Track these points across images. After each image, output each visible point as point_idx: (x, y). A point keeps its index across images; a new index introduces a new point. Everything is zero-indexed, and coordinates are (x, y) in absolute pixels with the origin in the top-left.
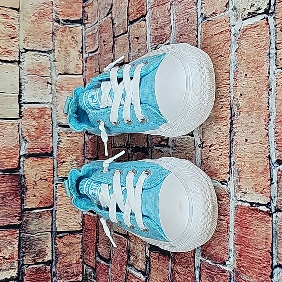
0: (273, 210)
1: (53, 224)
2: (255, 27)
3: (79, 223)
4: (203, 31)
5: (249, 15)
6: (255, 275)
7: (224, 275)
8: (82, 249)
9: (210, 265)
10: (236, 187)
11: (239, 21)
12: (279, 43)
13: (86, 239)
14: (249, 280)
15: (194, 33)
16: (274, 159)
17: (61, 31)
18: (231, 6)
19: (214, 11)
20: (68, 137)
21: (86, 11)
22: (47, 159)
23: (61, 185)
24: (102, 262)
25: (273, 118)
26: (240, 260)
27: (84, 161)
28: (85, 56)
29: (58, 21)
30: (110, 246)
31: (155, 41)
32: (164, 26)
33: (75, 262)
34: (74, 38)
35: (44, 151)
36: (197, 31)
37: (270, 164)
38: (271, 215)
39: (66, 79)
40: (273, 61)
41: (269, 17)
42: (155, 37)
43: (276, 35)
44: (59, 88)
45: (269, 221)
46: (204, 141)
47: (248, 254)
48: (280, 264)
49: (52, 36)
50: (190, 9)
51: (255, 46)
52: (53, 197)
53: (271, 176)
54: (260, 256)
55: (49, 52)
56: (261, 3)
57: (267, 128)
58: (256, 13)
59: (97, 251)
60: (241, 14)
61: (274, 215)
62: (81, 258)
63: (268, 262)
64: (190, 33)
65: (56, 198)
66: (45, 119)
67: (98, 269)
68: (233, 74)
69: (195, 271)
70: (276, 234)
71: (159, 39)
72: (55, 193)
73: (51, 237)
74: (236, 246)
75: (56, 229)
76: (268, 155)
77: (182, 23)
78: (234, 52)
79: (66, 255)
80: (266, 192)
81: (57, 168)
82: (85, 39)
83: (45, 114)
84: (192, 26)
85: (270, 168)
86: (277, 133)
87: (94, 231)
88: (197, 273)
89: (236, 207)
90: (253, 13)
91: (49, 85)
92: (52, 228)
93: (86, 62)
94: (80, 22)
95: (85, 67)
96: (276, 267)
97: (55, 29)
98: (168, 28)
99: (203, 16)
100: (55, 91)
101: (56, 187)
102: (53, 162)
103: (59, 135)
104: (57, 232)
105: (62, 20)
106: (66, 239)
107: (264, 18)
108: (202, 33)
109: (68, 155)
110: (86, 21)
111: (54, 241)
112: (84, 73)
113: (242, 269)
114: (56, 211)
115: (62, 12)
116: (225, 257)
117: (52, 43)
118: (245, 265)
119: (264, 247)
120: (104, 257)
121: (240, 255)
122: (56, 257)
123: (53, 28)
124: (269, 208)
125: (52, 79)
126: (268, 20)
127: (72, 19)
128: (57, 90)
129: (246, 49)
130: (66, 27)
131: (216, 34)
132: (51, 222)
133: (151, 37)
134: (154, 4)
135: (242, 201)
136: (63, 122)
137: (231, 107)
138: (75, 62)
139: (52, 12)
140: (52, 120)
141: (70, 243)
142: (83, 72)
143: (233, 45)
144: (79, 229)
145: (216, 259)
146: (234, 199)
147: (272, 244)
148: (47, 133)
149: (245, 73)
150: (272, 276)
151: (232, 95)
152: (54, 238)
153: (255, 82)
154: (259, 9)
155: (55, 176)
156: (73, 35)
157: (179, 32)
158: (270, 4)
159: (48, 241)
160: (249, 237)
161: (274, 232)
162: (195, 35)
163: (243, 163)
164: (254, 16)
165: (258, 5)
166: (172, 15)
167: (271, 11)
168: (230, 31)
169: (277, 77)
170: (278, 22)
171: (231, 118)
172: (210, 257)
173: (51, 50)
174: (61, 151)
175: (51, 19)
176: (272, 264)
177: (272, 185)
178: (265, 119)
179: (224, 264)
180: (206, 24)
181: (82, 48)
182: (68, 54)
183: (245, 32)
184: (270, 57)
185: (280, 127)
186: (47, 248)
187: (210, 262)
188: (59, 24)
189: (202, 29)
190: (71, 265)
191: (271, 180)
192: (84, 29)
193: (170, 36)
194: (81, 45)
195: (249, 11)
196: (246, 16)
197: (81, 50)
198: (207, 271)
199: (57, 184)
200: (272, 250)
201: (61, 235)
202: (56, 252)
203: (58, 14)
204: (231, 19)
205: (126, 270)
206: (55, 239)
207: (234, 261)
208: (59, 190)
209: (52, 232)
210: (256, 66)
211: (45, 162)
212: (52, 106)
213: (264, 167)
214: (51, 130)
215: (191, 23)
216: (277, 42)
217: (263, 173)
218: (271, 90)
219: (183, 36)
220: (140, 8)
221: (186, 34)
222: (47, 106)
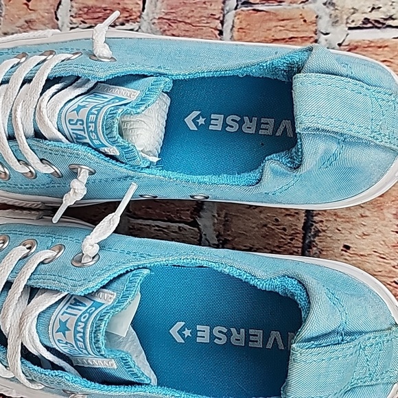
2: (380, 47)
4: (237, 26)
5: (364, 23)
11: (338, 29)
15: (212, 25)
31: (85, 16)
36: (222, 23)
42: (89, 8)
46: (230, 238)
58: (383, 24)
60: (345, 17)
64: (199, 22)
71: (100, 15)
84: (206, 8)
90: (376, 21)
108: (235, 29)
131: (276, 40)
133: (74, 4)
154: (391, 18)
157: (166, 14)
164: (379, 28)
165: (389, 11)
168: (316, 41)
183: (353, 52)
189: (237, 21)
193: (140, 17)
195: (366, 16)
196: (359, 24)
204: (320, 21)
215: (204, 3)
219: (181, 24)
221: (188, 21)
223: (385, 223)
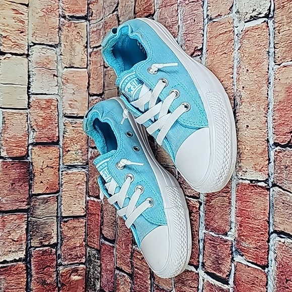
0: (271, 185)
1: (59, 209)
2: (256, 29)
3: (83, 209)
4: (208, 31)
5: (250, 18)
6: (254, 242)
7: (226, 244)
8: (85, 232)
9: (213, 236)
10: (238, 167)
11: (241, 23)
12: (277, 44)
13: (90, 223)
14: (248, 246)
15: (200, 33)
16: (271, 142)
17: (67, 27)
18: (234, 9)
19: (219, 13)
20: (73, 127)
21: (91, 7)
22: (54, 147)
23: (66, 172)
24: (107, 243)
25: (271, 107)
26: (241, 230)
27: (88, 150)
28: (90, 50)
29: (64, 17)
30: (115, 228)
32: (173, 26)
33: (78, 245)
34: (79, 34)
35: (50, 140)
36: (203, 31)
37: (268, 146)
38: (268, 190)
39: (71, 72)
40: (271, 59)
41: (269, 21)
43: (274, 37)
44: (65, 81)
45: (267, 194)
47: (248, 224)
48: (276, 231)
49: (59, 31)
50: (196, 11)
51: (256, 45)
52: (59, 184)
53: (268, 156)
54: (259, 225)
55: (55, 46)
56: (262, 8)
57: (266, 116)
58: (257, 17)
59: (101, 233)
60: (243, 17)
61: (271, 189)
62: (85, 241)
63: (265, 229)
64: (196, 32)
65: (62, 185)
66: (51, 110)
67: (102, 250)
68: (236, 69)
69: (199, 243)
70: (273, 205)
72: (60, 180)
73: (57, 221)
74: (237, 218)
75: (61, 214)
76: (266, 139)
77: (189, 23)
78: (237, 50)
79: (70, 238)
80: (264, 170)
81: (63, 156)
82: (89, 35)
83: (52, 105)
84: (198, 26)
85: (268, 150)
86: (275, 120)
87: (98, 215)
88: (201, 244)
89: (237, 185)
90: (255, 16)
91: (55, 77)
92: (57, 213)
93: (90, 56)
94: (85, 18)
95: (90, 61)
96: (272, 233)
97: (62, 25)
98: (176, 27)
99: (209, 18)
100: (61, 83)
101: (62, 174)
102: (59, 150)
103: (64, 125)
104: (62, 216)
105: (68, 16)
106: (71, 224)
107: (265, 21)
108: (208, 33)
109: (72, 144)
110: (90, 17)
111: (59, 225)
112: (88, 67)
113: (242, 237)
114: (61, 196)
115: (68, 8)
116: (227, 228)
117: (58, 37)
118: (245, 234)
119: (262, 217)
120: (109, 238)
121: (241, 226)
122: (61, 240)
123: (59, 23)
124: (267, 183)
125: (59, 71)
126: (267, 23)
127: (78, 15)
128: (62, 82)
129: (248, 48)
130: (71, 23)
131: (221, 34)
132: (56, 207)
134: (162, 5)
135: (243, 179)
136: (68, 113)
137: (234, 98)
138: (79, 56)
139: (59, 8)
140: (58, 111)
141: (75, 227)
142: (87, 65)
143: (236, 43)
144: (83, 214)
145: (219, 231)
146: (236, 177)
147: (269, 214)
148: (54, 123)
149: (246, 69)
150: (268, 241)
151: (235, 88)
152: (59, 222)
153: (255, 77)
154: (260, 14)
155: (61, 163)
156: (78, 31)
157: (186, 31)
158: (269, 10)
159: (53, 225)
160: (249, 210)
161: (271, 204)
162: (202, 34)
163: (244, 147)
164: (256, 19)
165: (259, 10)
166: (179, 15)
167: (270, 16)
168: (234, 31)
169: (276, 72)
170: (276, 25)
171: (234, 107)
172: (213, 230)
173: (58, 45)
174: (66, 141)
175: (58, 14)
176: (269, 231)
177: (270, 164)
178: (264, 108)
179: (226, 234)
180: (211, 25)
181: (87, 43)
182: (73, 49)
183: (247, 33)
184: (269, 55)
185: (277, 115)
186: (52, 231)
187: (213, 234)
188: (65, 19)
189: (208, 29)
190: (75, 248)
191: (269, 160)
192: (88, 25)
194: (86, 40)
195: (251, 15)
196: (248, 19)
197: (86, 45)
198: (210, 242)
199: (62, 171)
200: (269, 219)
201: (66, 220)
202: (61, 236)
203: (65, 10)
204: (235, 21)
205: (132, 248)
206: (61, 224)
207: (235, 232)
208: (64, 177)
209: (57, 217)
210: (257, 62)
211: (51, 151)
212: (58, 98)
213: (263, 149)
214: (57, 120)
215: (197, 23)
216: (276, 42)
217: (261, 154)
218: (270, 83)
219: (190, 35)
220: (147, 8)
221: (193, 33)
222: (54, 97)
223: (260, 113)
